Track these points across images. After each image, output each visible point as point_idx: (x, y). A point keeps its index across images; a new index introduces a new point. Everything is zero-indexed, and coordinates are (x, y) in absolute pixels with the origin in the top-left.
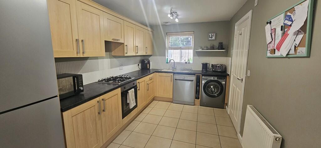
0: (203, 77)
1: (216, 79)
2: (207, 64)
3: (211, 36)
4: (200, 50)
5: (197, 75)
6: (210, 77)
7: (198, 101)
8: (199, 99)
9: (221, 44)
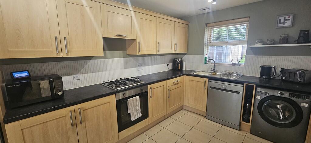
0: (259, 89)
1: (286, 95)
2: (270, 68)
3: (282, 21)
4: (259, 45)
5: (246, 85)
6: (273, 91)
7: (247, 126)
8: (249, 122)
9: (304, 34)
